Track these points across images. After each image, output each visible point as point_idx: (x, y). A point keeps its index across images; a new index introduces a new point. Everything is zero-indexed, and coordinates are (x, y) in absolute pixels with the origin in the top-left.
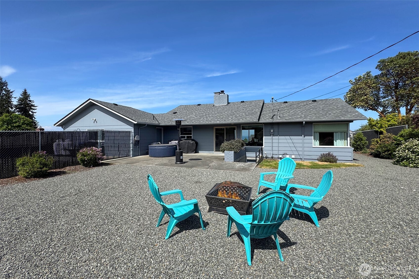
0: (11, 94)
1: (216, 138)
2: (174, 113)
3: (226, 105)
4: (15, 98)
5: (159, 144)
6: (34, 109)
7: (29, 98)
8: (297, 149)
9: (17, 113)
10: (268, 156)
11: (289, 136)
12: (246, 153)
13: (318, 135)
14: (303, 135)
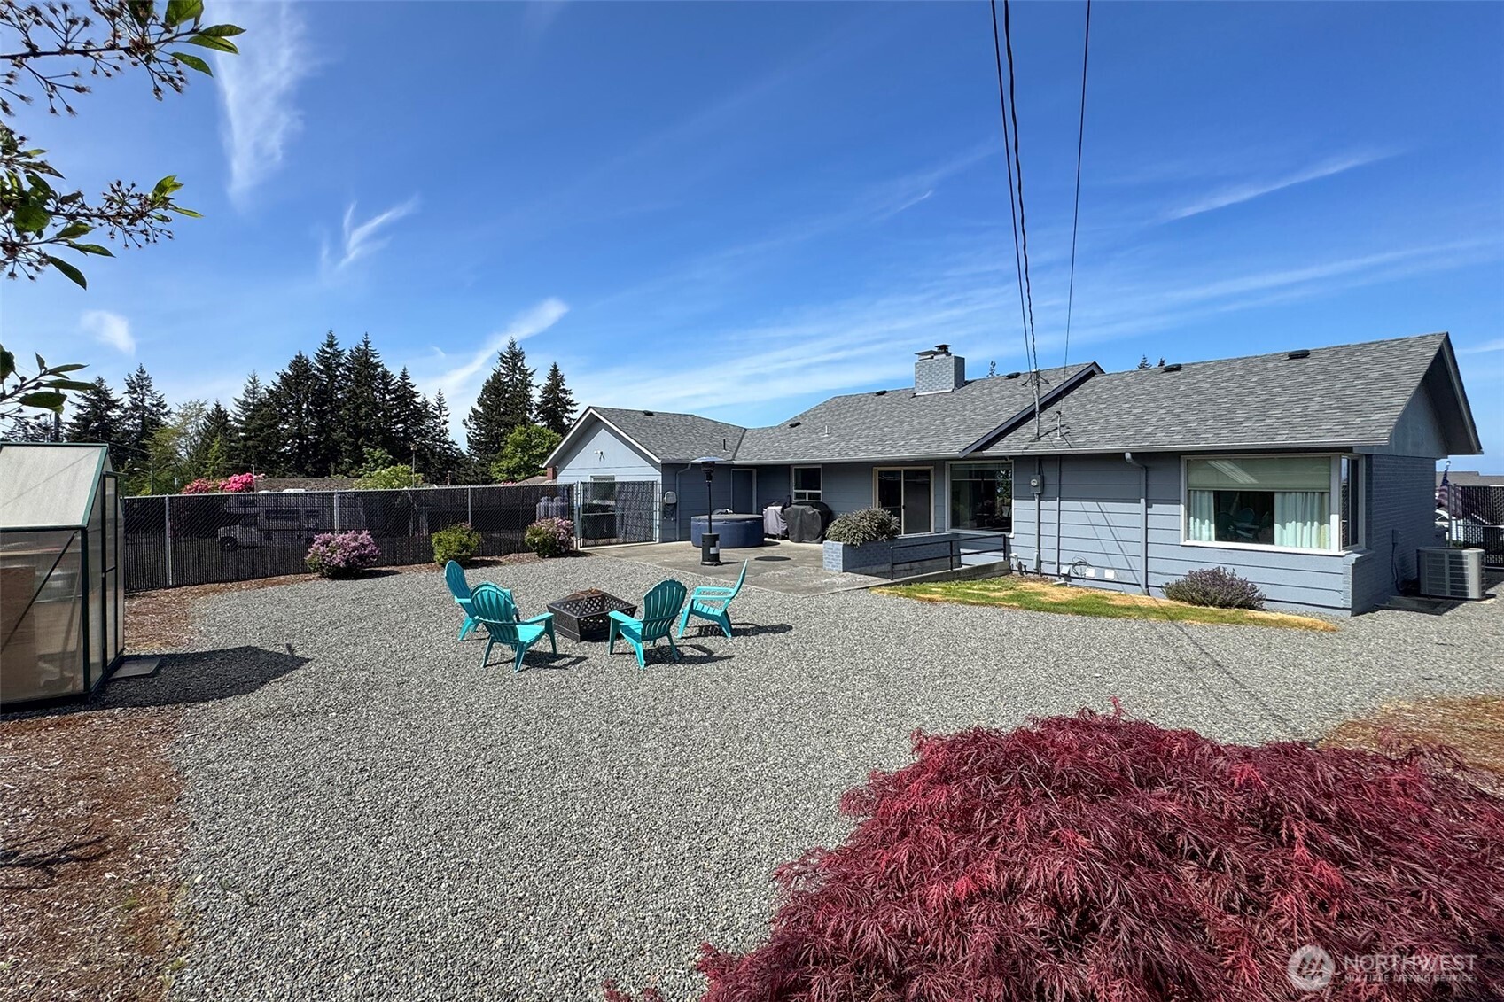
0: (530, 378)
1: (880, 500)
2: (792, 426)
3: (951, 390)
4: (537, 387)
5: (727, 513)
6: (572, 412)
7: (563, 385)
8: (1123, 548)
9: (539, 424)
10: (1025, 567)
11: (1097, 502)
12: (962, 551)
13: (1208, 502)
14: (1143, 500)
